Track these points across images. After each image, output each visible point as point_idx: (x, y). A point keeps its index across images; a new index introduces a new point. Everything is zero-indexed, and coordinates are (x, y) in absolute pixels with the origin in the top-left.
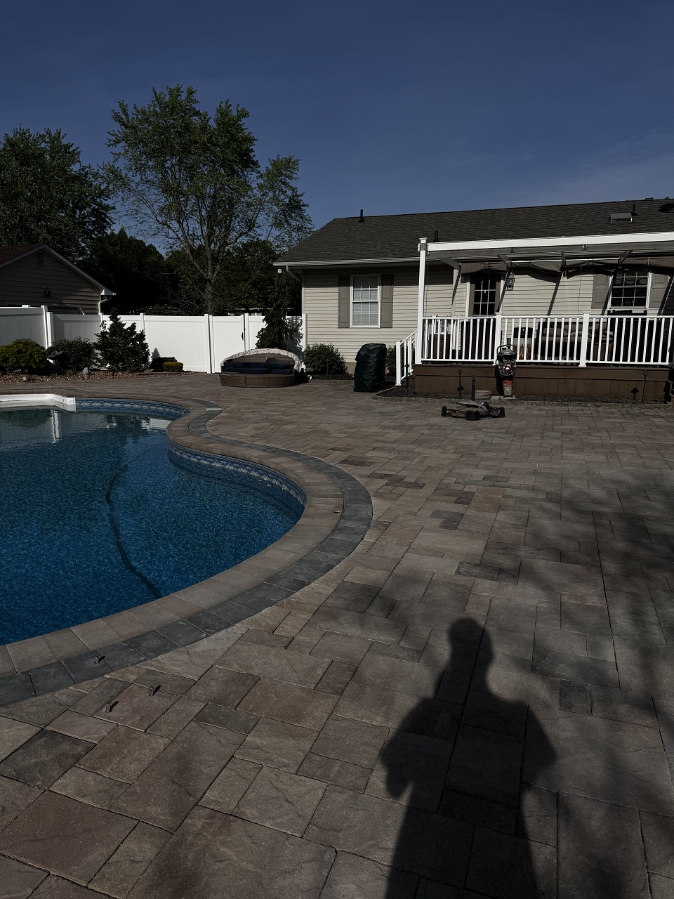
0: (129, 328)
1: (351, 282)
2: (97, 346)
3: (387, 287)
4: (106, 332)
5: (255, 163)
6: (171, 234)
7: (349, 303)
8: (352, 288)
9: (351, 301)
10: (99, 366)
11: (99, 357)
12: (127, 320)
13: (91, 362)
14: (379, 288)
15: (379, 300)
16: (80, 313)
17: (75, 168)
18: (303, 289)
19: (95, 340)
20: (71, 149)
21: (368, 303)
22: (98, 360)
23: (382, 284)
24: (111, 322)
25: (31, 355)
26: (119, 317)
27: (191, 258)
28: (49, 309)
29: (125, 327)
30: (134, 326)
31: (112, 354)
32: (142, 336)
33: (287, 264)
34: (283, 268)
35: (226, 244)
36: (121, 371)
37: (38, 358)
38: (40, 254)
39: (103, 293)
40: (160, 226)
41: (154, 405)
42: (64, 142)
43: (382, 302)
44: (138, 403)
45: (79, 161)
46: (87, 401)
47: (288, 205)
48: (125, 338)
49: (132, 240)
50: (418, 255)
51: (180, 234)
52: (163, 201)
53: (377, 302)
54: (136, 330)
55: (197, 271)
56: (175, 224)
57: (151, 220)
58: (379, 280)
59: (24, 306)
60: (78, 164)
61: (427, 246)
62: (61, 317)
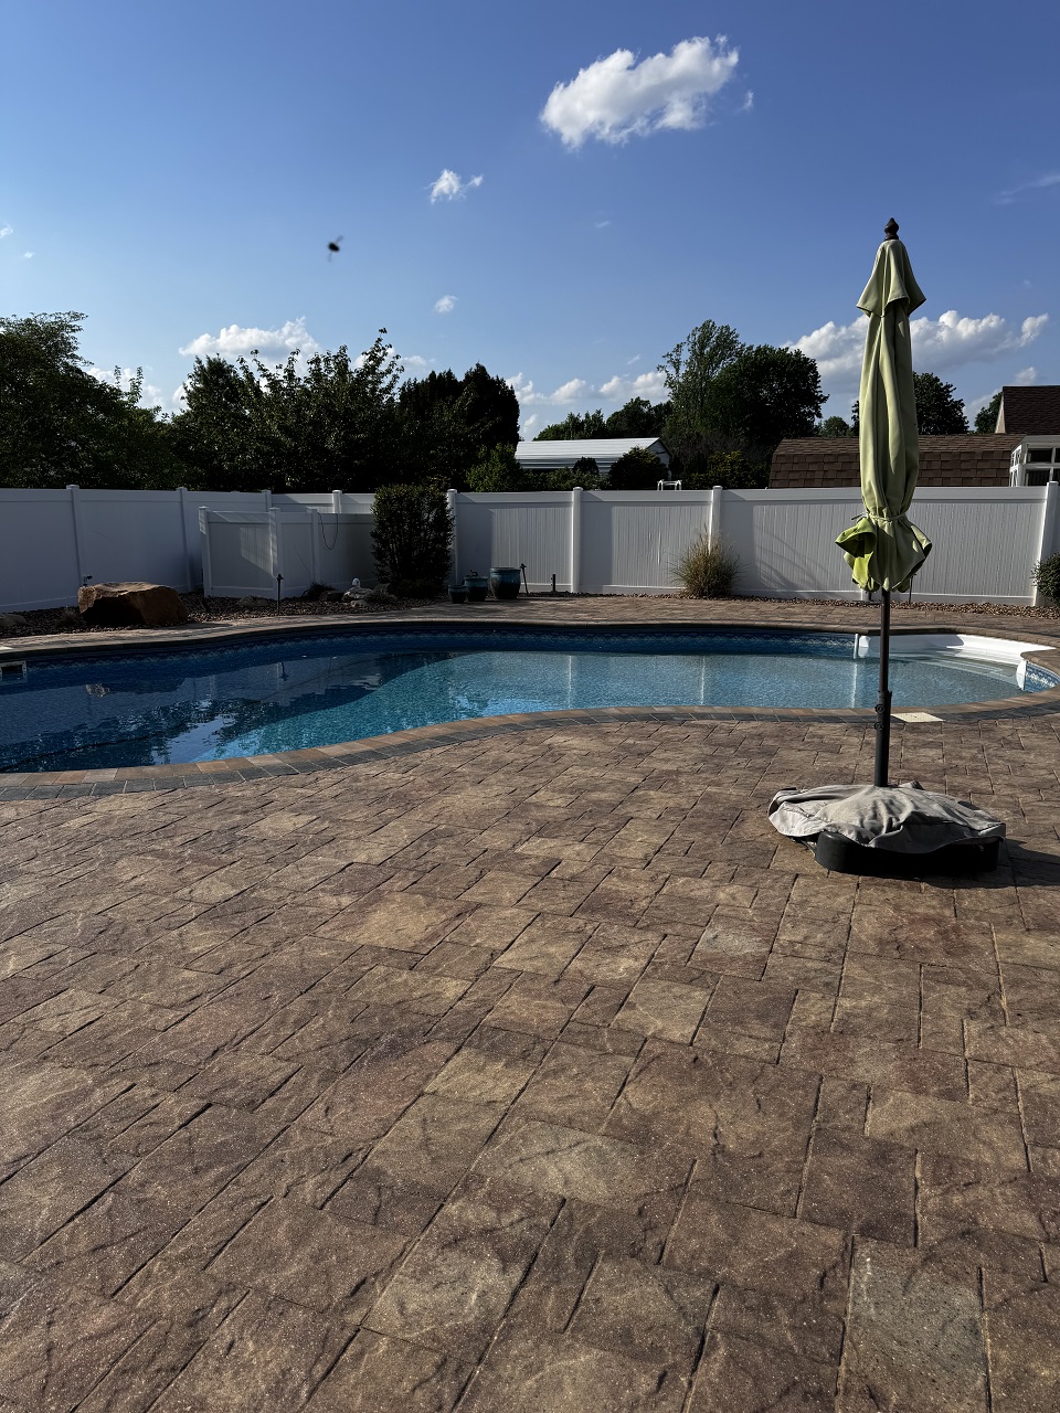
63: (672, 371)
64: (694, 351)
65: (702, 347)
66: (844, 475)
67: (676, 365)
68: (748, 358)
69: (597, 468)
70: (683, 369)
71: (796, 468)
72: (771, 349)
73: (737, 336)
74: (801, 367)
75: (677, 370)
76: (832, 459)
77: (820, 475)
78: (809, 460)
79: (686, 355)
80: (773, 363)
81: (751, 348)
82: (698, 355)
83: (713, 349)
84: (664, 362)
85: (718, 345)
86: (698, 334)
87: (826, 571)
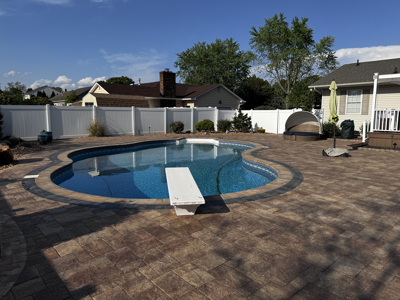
0: (245, 115)
1: (347, 93)
2: (233, 122)
3: (366, 95)
4: (236, 117)
5: (313, 41)
6: (273, 76)
7: (345, 103)
8: (347, 96)
9: (347, 102)
10: (232, 130)
11: (233, 126)
12: (244, 112)
13: (230, 128)
14: (362, 95)
15: (361, 101)
16: (231, 110)
17: (237, 52)
18: (323, 97)
19: (232, 120)
20: (236, 44)
21: (356, 103)
22: (232, 128)
23: (364, 94)
24: (239, 113)
25: (209, 125)
26: (241, 111)
27: (280, 85)
28: (218, 108)
29: (244, 115)
30: (247, 114)
31: (238, 125)
32: (250, 119)
33: (314, 87)
34: (313, 88)
35: (296, 78)
36: (240, 132)
37: (211, 126)
38: (219, 88)
39: (241, 102)
40: (268, 73)
41: (246, 145)
42: (233, 42)
43: (363, 103)
44: (240, 144)
45: (239, 49)
46: (223, 142)
47: (327, 58)
48: (243, 119)
49: (258, 79)
50: (373, 81)
51: (276, 75)
52: (270, 62)
53: (360, 103)
54: (247, 116)
55: (282, 90)
56: (274, 71)
57: (265, 71)
58: (362, 91)
59: (209, 107)
60: (238, 50)
61: (378, 76)
62: (222, 111)
87: (124, 128)
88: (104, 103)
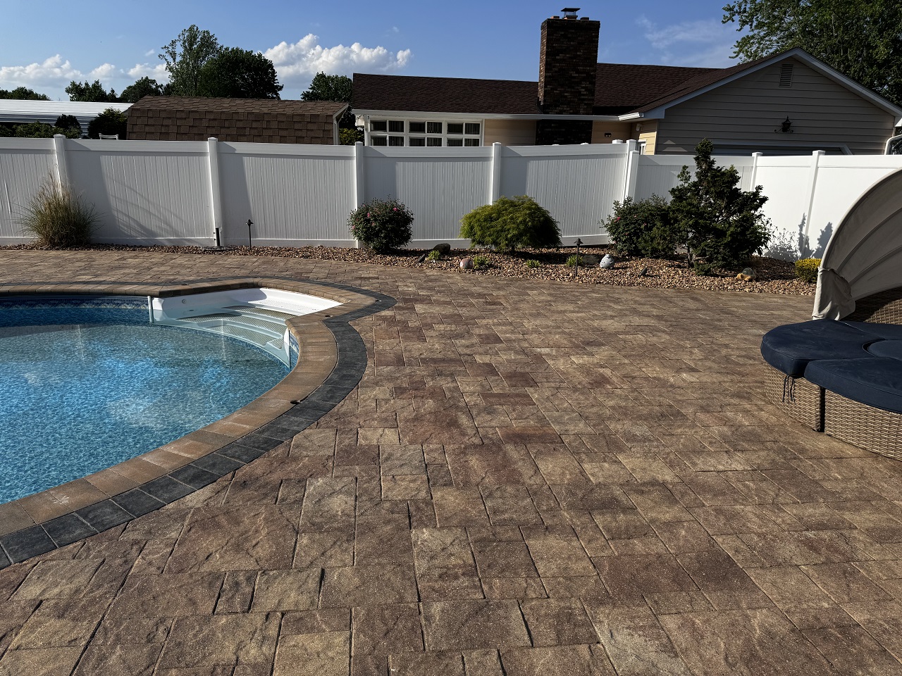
38: (788, 66)
63: (171, 60)
64: (185, 47)
65: (191, 45)
66: (195, 131)
67: (173, 55)
68: (223, 56)
69: (79, 124)
70: (179, 59)
71: (151, 122)
72: (241, 51)
73: (216, 39)
74: (263, 65)
75: (174, 60)
76: (183, 115)
77: (174, 129)
78: (163, 115)
79: (179, 50)
80: (243, 61)
81: (227, 49)
82: (188, 50)
83: (200, 47)
84: (163, 52)
85: (202, 44)
86: (187, 34)
87: (181, 219)
88: (152, 129)
